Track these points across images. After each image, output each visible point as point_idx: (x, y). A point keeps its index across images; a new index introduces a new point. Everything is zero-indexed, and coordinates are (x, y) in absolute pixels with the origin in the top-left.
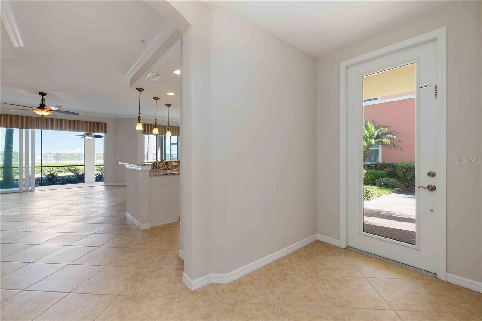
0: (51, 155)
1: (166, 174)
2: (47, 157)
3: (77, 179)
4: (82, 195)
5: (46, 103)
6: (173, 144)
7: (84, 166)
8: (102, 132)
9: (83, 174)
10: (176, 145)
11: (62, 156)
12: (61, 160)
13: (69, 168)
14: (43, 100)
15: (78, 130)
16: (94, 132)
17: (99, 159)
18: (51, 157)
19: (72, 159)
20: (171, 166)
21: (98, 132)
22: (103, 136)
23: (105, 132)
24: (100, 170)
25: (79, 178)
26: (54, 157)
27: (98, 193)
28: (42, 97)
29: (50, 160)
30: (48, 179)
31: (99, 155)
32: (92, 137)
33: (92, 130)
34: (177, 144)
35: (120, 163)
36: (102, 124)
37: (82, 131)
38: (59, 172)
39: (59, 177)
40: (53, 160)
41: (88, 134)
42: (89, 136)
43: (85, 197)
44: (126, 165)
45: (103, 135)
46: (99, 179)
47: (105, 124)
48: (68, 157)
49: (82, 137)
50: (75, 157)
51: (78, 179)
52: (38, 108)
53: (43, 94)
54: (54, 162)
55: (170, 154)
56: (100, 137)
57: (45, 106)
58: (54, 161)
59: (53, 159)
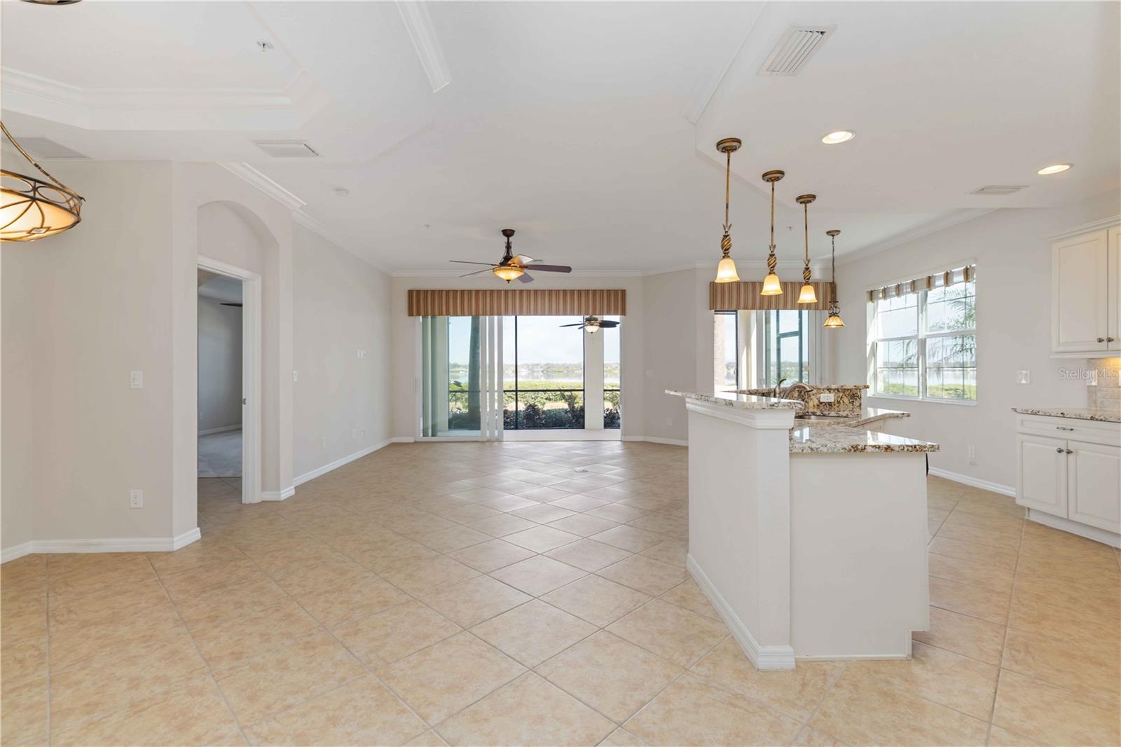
0: (539, 367)
1: (855, 449)
2: (534, 372)
3: (571, 418)
4: (579, 464)
5: (514, 252)
6: (785, 335)
7: (582, 392)
8: (616, 313)
9: (582, 409)
10: (797, 338)
11: (554, 369)
12: (552, 378)
13: (562, 393)
14: (508, 247)
15: (572, 313)
16: (602, 314)
17: (609, 375)
18: (538, 372)
19: (568, 376)
20: (816, 402)
21: (609, 313)
22: (618, 323)
23: (623, 313)
24: (612, 400)
25: (576, 416)
26: (542, 371)
27: (609, 462)
28: (506, 241)
29: (537, 378)
30: (527, 415)
31: (609, 368)
32: (598, 327)
33: (598, 311)
34: (799, 333)
35: (666, 391)
36: (616, 292)
37: (579, 314)
38: (546, 399)
39: (544, 412)
40: (541, 376)
41: (590, 321)
42: (592, 325)
43: (584, 471)
44: (687, 400)
45: (618, 321)
46: (611, 421)
47: (624, 292)
48: (562, 372)
49: (579, 328)
50: (573, 371)
51: (574, 418)
52: (500, 264)
53: (508, 233)
54: (542, 382)
55: (798, 365)
56: (612, 324)
57: (511, 258)
58: (543, 379)
59: (542, 374)
